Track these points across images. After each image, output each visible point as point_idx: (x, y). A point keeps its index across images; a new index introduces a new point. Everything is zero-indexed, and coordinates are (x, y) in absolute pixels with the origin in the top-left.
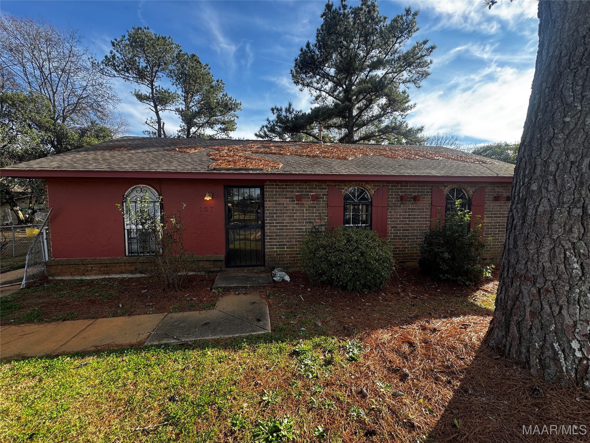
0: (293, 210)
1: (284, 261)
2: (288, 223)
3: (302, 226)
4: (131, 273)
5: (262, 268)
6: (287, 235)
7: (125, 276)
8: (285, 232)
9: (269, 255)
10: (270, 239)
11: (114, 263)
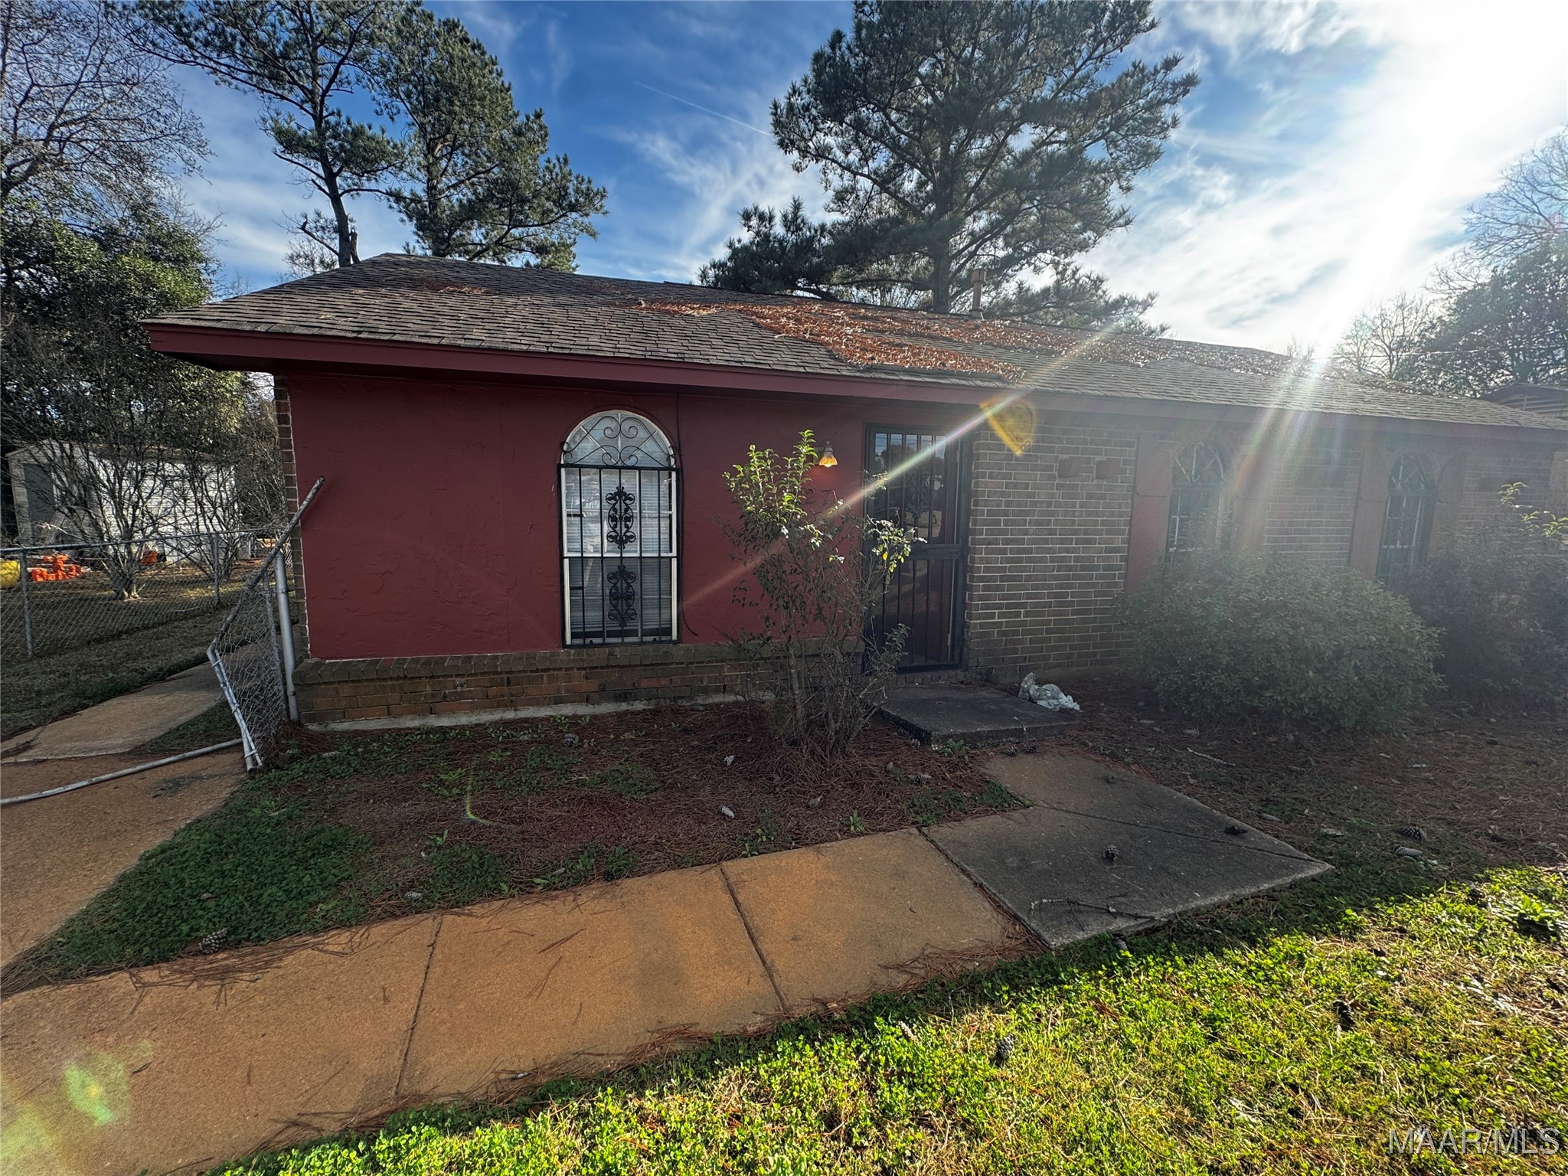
0: (1049, 504)
1: (1015, 651)
2: (1034, 541)
3: (1068, 551)
4: (588, 700)
5: (960, 675)
6: (1028, 578)
7: (567, 710)
8: (1024, 569)
9: (981, 635)
10: (986, 588)
11: (537, 670)
